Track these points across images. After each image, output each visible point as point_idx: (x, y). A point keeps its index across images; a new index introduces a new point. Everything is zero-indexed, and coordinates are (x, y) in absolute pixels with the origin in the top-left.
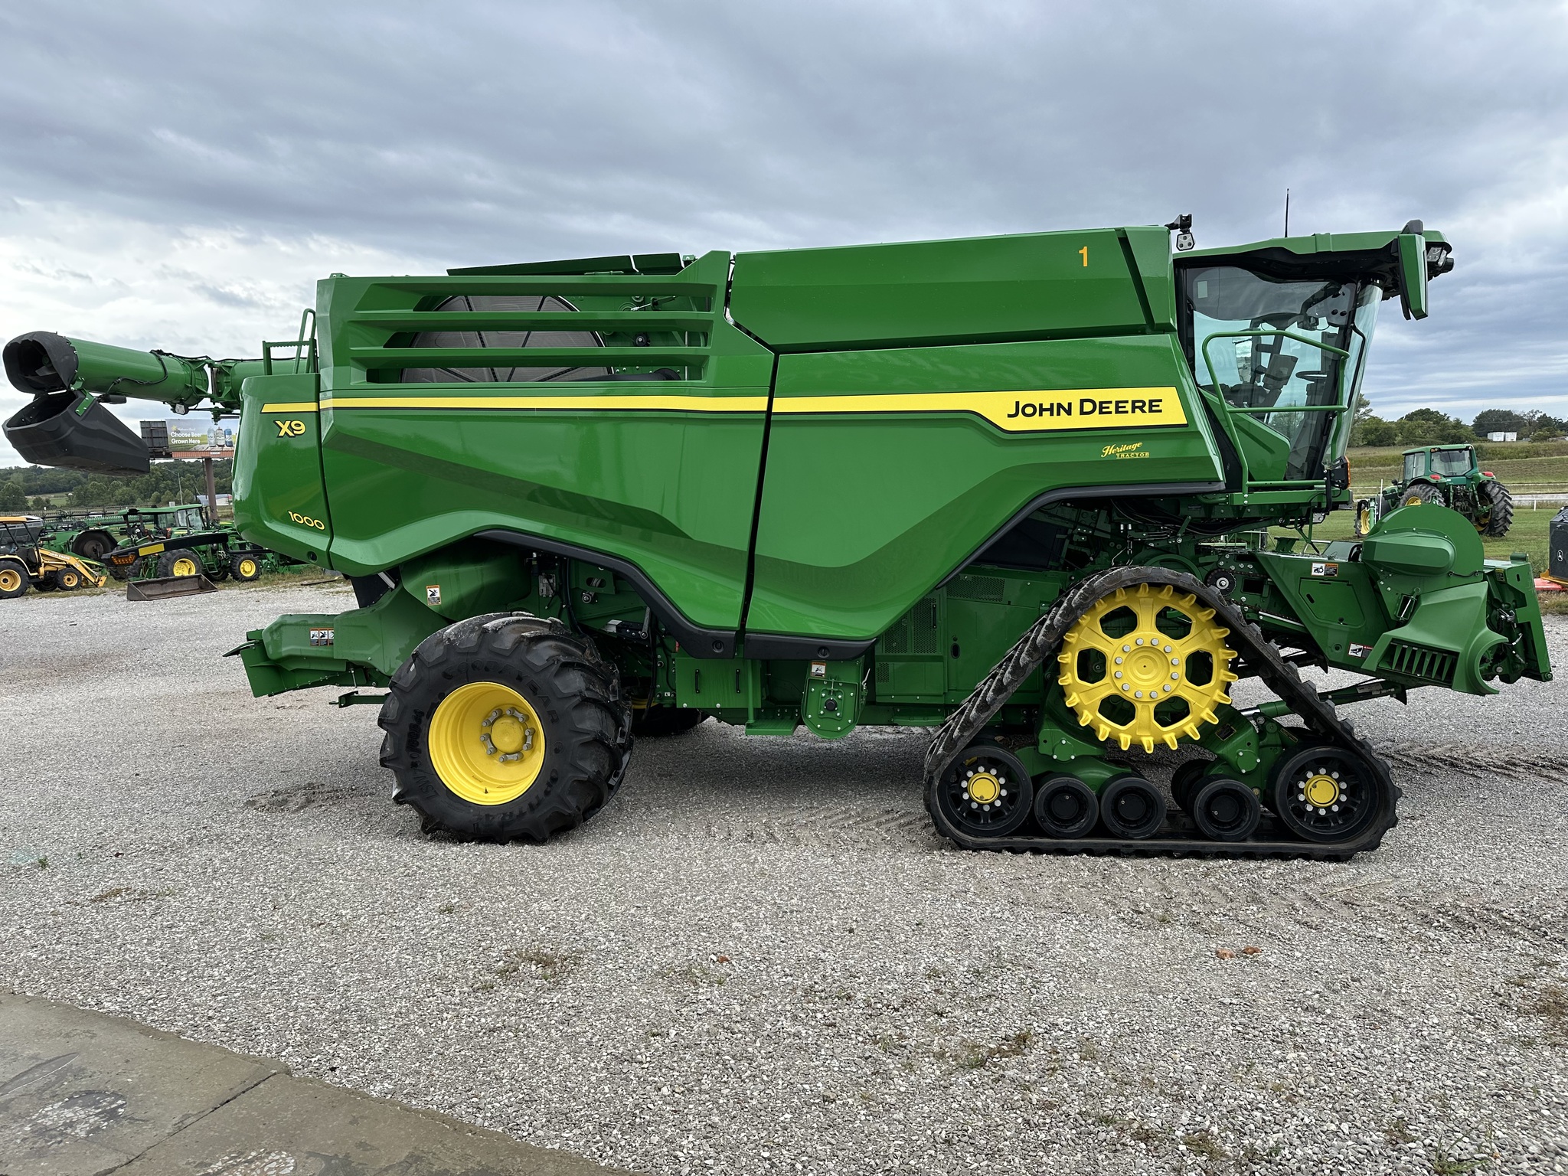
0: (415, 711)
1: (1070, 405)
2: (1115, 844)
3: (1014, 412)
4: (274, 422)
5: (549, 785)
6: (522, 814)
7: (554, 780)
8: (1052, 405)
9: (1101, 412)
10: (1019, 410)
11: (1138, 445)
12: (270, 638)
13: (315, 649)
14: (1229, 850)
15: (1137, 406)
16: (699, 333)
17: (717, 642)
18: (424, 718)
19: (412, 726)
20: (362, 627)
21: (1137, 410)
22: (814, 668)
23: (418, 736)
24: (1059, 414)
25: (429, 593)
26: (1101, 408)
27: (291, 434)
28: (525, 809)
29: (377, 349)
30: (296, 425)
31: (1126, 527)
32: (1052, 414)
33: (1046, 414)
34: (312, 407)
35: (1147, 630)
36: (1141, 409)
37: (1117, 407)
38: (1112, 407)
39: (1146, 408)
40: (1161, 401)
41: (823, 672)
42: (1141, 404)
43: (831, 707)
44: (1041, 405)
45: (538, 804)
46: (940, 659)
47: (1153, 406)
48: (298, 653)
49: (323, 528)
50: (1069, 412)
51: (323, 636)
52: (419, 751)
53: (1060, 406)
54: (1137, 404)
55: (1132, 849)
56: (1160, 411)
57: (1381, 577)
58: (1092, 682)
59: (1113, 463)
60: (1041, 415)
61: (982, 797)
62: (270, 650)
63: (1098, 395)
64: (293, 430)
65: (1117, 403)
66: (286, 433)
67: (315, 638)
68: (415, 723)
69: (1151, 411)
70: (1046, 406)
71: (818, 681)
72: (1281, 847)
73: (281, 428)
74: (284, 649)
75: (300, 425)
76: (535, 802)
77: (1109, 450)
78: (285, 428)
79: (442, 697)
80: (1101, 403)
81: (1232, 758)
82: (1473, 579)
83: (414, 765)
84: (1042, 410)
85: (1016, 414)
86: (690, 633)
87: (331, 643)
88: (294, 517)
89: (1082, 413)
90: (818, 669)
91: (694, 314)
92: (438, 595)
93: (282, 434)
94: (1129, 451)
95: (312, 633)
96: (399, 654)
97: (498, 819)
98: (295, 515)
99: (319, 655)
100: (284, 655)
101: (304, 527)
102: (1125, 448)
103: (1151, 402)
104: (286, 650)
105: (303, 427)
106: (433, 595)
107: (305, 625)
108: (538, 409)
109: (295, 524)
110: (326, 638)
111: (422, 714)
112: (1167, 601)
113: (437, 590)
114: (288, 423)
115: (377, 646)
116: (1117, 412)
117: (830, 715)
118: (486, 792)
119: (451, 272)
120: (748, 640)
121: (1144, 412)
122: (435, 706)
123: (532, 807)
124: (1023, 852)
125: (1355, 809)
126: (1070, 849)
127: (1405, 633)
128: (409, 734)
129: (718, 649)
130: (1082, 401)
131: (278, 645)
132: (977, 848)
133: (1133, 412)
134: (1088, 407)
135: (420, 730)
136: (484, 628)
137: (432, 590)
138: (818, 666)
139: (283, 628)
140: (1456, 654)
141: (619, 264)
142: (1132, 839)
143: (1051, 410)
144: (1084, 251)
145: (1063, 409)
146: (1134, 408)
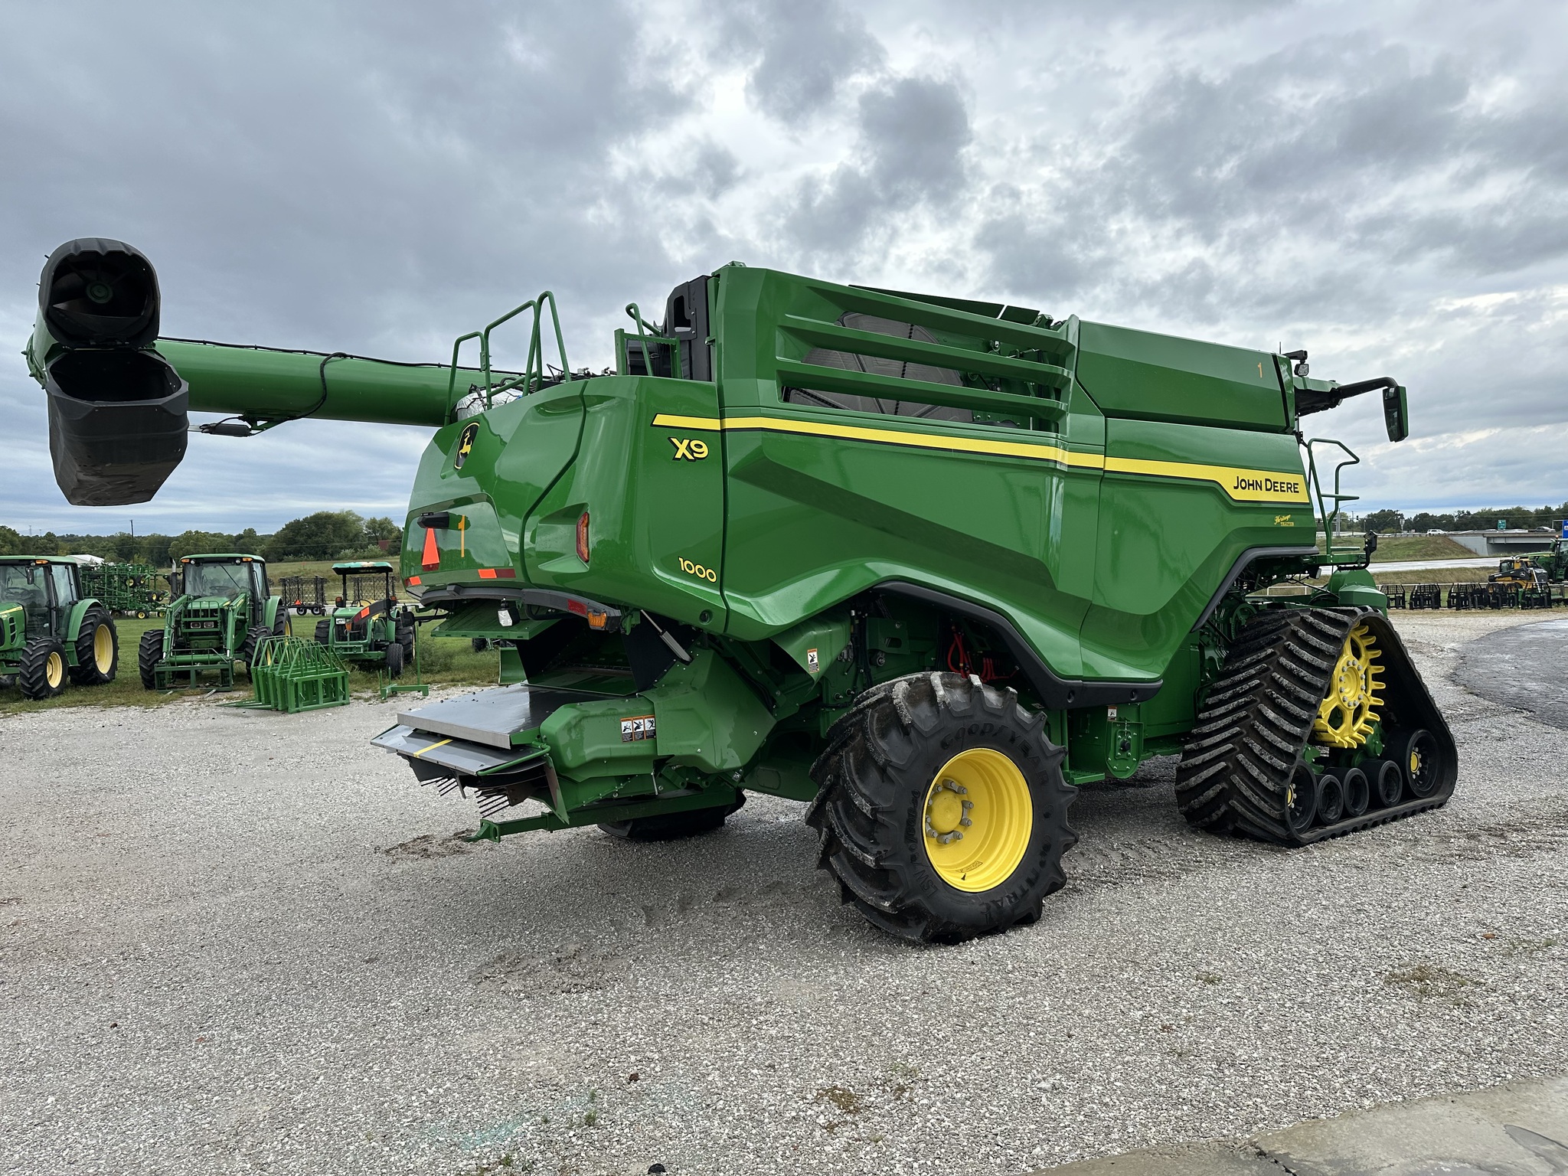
0: (913, 792)
4: (669, 439)
5: (1043, 854)
6: (1025, 893)
9: (1275, 490)
11: (1289, 517)
12: (568, 737)
13: (627, 745)
17: (1071, 692)
19: (910, 809)
20: (688, 710)
22: (1110, 711)
23: (913, 822)
25: (810, 658)
27: (690, 457)
29: (797, 363)
30: (696, 445)
34: (714, 424)
35: (1349, 655)
37: (1281, 487)
41: (1114, 715)
43: (1126, 747)
45: (1037, 878)
48: (607, 755)
49: (714, 580)
51: (638, 727)
52: (916, 841)
58: (1326, 699)
59: (1279, 528)
62: (568, 755)
63: (1272, 476)
64: (692, 452)
66: (684, 454)
67: (627, 731)
68: (912, 806)
71: (1113, 723)
73: (678, 449)
74: (587, 751)
75: (701, 447)
76: (1032, 876)
77: (1278, 519)
78: (682, 449)
79: (936, 771)
81: (1371, 747)
83: (914, 858)
86: (1056, 684)
87: (652, 735)
88: (684, 565)
89: (1267, 490)
90: (1112, 713)
91: (1049, 368)
92: (816, 661)
93: (678, 456)
94: (1286, 521)
95: (624, 724)
96: (729, 741)
97: (1007, 903)
98: (687, 562)
99: (634, 753)
100: (588, 759)
101: (694, 578)
102: (1284, 518)
104: (590, 752)
105: (705, 449)
106: (812, 660)
107: (614, 715)
109: (684, 575)
110: (642, 729)
113: (815, 653)
114: (686, 442)
115: (706, 734)
117: (1125, 755)
118: (963, 879)
120: (1087, 689)
122: (928, 785)
123: (1031, 882)
125: (1426, 772)
128: (908, 823)
129: (1069, 698)
131: (578, 744)
135: (918, 815)
137: (811, 654)
138: (1112, 710)
139: (584, 723)
142: (1360, 815)
144: (1260, 366)
145: (1256, 485)
146: (1288, 488)
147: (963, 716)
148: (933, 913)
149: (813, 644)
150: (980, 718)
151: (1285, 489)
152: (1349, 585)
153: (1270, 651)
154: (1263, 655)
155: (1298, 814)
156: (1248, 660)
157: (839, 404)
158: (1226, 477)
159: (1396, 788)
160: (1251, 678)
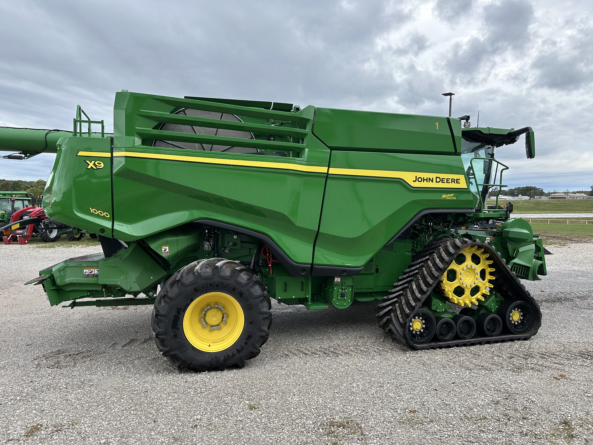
0: (177, 309)
1: (433, 178)
2: (465, 342)
3: (415, 180)
4: (85, 161)
5: (247, 339)
6: (234, 355)
7: (249, 337)
8: (427, 178)
9: (442, 182)
10: (417, 179)
11: (452, 195)
12: (59, 274)
13: (86, 279)
14: (498, 340)
15: (453, 181)
16: (299, 138)
17: (304, 269)
18: (181, 312)
19: (175, 316)
20: (115, 267)
21: (453, 182)
22: (336, 279)
23: (178, 321)
24: (429, 182)
25: (163, 250)
26: (442, 180)
27: (95, 168)
28: (235, 352)
29: (148, 129)
30: (98, 163)
31: (430, 224)
32: (427, 182)
33: (425, 181)
34: (109, 155)
35: (469, 262)
36: (454, 182)
37: (447, 181)
38: (445, 181)
39: (455, 182)
40: (459, 179)
41: (339, 281)
42: (454, 180)
43: (343, 295)
44: (424, 178)
45: (242, 349)
46: (372, 274)
47: (457, 181)
48: (76, 282)
49: (109, 217)
50: (432, 181)
51: (91, 272)
52: (178, 329)
53: (429, 179)
54: (453, 180)
55: (470, 343)
56: (459, 183)
57: (508, 242)
58: (452, 282)
59: (445, 200)
60: (424, 182)
61: (417, 329)
62: (59, 282)
63: (442, 176)
64: (96, 166)
65: (447, 179)
66: (92, 167)
67: (86, 273)
68: (177, 314)
69: (457, 183)
70: (425, 178)
71: (337, 284)
72: (512, 337)
73: (89, 165)
74: (67, 280)
75: (100, 164)
76: (240, 348)
77: (444, 196)
78: (91, 165)
79: (192, 300)
80: (442, 179)
81: (489, 307)
82: (530, 243)
83: (175, 336)
84: (424, 180)
85: (416, 181)
86: (293, 266)
87: (97, 276)
88: (92, 210)
89: (436, 182)
90: (337, 280)
91: (298, 130)
92: (167, 250)
93: (89, 167)
94: (450, 197)
95: (85, 271)
96: (135, 280)
97: (222, 358)
98: (93, 210)
99: (89, 282)
100: (67, 283)
101: (98, 216)
102: (449, 195)
103: (457, 179)
104: (68, 280)
105: (102, 165)
106: (165, 250)
107: (80, 267)
108: (233, 165)
109: (92, 215)
110: (93, 273)
111: (181, 309)
112: (474, 251)
113: (167, 248)
114: (93, 162)
115: (123, 277)
116: (447, 182)
117: (343, 299)
118: (209, 346)
119: (185, 97)
120: (315, 268)
121: (455, 183)
122: (187, 305)
123: (238, 351)
124: (436, 349)
125: (525, 322)
126: (451, 345)
127: (516, 261)
128: (174, 320)
129: (303, 272)
130: (437, 178)
131: (63, 277)
132: (422, 349)
133: (452, 183)
134: (438, 180)
135: (179, 318)
136: (216, 266)
137: (165, 248)
138: (337, 278)
139: (67, 269)
140: (529, 267)
141: (266, 105)
142: (466, 339)
143: (427, 180)
144: (437, 124)
145: (430, 180)
146: (452, 181)
147: (207, 278)
148: (183, 359)
149: (166, 244)
150: (216, 279)
151: (450, 181)
152: (511, 227)
153: (427, 257)
154: (424, 259)
155: (425, 335)
156: (419, 260)
157: (183, 147)
158: (409, 177)
159: (498, 328)
160: (415, 270)
